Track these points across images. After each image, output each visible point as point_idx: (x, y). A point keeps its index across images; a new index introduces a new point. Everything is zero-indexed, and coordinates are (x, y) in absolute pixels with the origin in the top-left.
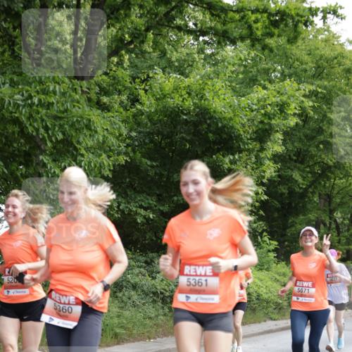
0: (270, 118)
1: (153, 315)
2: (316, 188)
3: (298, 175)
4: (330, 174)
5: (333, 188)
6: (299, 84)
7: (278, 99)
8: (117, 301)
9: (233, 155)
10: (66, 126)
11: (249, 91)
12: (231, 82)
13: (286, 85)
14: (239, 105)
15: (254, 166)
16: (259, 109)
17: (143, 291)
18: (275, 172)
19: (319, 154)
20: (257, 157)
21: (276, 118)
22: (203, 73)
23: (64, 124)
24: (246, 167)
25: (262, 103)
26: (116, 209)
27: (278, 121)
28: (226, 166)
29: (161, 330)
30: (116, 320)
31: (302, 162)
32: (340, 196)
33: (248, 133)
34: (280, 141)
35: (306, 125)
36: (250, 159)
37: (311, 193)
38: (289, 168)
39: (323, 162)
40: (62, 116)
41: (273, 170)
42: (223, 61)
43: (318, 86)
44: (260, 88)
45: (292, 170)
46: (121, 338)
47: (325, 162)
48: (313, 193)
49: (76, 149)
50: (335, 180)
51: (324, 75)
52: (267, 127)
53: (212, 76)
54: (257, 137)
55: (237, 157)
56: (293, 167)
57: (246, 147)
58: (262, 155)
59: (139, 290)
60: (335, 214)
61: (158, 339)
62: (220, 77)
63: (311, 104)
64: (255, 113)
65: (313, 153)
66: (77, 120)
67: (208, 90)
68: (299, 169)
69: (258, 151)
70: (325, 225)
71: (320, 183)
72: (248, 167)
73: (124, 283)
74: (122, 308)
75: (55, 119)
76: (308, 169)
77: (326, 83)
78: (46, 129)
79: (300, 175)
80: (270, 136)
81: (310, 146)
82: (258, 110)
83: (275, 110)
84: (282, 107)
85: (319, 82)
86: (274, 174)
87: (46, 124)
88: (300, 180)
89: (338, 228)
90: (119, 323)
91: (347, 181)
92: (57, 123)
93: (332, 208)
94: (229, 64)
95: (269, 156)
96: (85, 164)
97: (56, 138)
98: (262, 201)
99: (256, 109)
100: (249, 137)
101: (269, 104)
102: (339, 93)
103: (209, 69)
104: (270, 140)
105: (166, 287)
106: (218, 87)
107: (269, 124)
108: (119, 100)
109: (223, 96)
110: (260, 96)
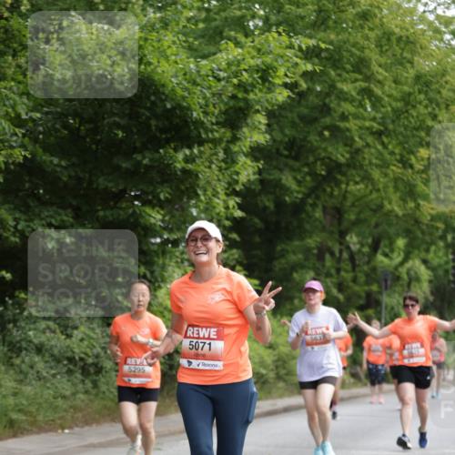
0: (246, 91)
1: (68, 393)
2: (318, 197)
3: (290, 178)
4: (339, 177)
5: (345, 197)
6: (291, 37)
7: (259, 62)
8: (12, 372)
9: (190, 147)
11: (212, 49)
12: (184, 34)
13: (271, 39)
14: (198, 72)
15: (223, 165)
16: (229, 77)
17: (52, 355)
18: (254, 174)
19: (323, 146)
20: (226, 151)
21: (257, 91)
22: (144, 22)
24: (210, 167)
25: (234, 68)
26: (12, 229)
27: (259, 95)
28: (179, 166)
29: (80, 415)
30: (11, 401)
31: (296, 158)
32: (356, 210)
33: (213, 115)
34: (263, 128)
35: (303, 102)
36: (216, 154)
37: (311, 205)
38: (276, 168)
39: (329, 158)
41: (251, 171)
43: (320, 40)
44: (231, 45)
45: (281, 170)
46: (19, 428)
47: (334, 158)
48: (314, 205)
50: (347, 184)
51: (331, 23)
52: (242, 104)
53: (158, 26)
54: (226, 120)
55: (195, 151)
56: (282, 165)
57: (210, 135)
58: (235, 149)
59: (47, 355)
60: (348, 238)
61: (77, 429)
62: (169, 27)
63: (309, 67)
64: (223, 83)
65: (315, 144)
67: (150, 48)
68: (292, 169)
69: (228, 142)
70: (332, 254)
71: (324, 190)
72: (214, 166)
73: (24, 344)
74: (21, 382)
76: (306, 169)
77: (333, 37)
79: (295, 178)
80: (245, 119)
81: (309, 132)
82: (228, 80)
83: (254, 79)
84: (265, 74)
85: (321, 35)
86: (253, 178)
88: (294, 186)
89: (352, 258)
90: (16, 405)
91: (367, 187)
93: (343, 228)
94: (184, 7)
95: (245, 150)
98: (235, 218)
99: (224, 78)
100: (214, 120)
101: (245, 70)
102: (353, 50)
103: (152, 15)
104: (247, 125)
105: (88, 351)
106: (166, 44)
107: (246, 100)
108: (14, 64)
109: (173, 58)
110: (230, 57)
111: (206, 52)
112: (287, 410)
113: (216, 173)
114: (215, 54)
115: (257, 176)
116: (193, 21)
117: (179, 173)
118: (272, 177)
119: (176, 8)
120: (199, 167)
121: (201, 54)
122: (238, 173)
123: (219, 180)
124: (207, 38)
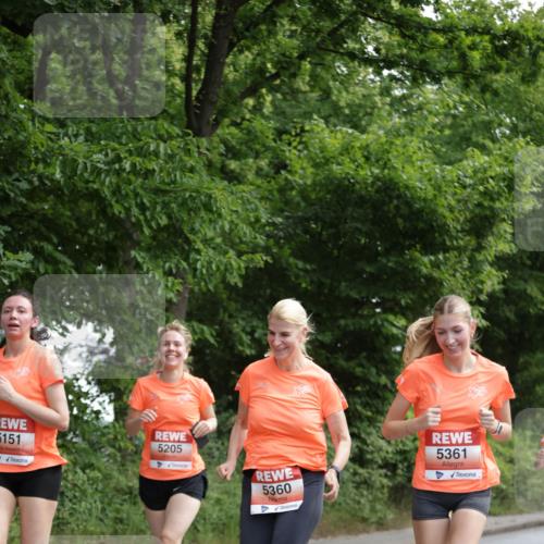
0: (492, 199)
3: (535, 289)
6: (538, 146)
7: (505, 170)
9: (435, 254)
10: (173, 205)
11: (459, 156)
12: (430, 141)
13: (518, 147)
14: (444, 177)
15: (468, 273)
16: (475, 184)
18: (499, 283)
20: (472, 259)
21: (503, 199)
22: (389, 127)
23: (170, 202)
24: (454, 276)
25: (480, 175)
27: (505, 203)
33: (458, 221)
34: (509, 237)
36: (461, 262)
38: (520, 278)
40: (168, 188)
41: (495, 280)
42: (420, 108)
44: (477, 152)
45: (526, 281)
49: (188, 241)
52: (488, 213)
53: (403, 131)
54: (471, 229)
55: (441, 257)
56: (526, 277)
57: (455, 243)
58: (480, 257)
62: (415, 133)
64: (469, 190)
66: (191, 196)
67: (395, 153)
68: (536, 280)
69: (473, 250)
72: (458, 275)
75: (155, 194)
78: (143, 208)
80: (491, 228)
82: (473, 187)
83: (500, 187)
84: (511, 182)
86: (497, 287)
87: (142, 200)
88: (539, 296)
92: (159, 200)
94: (430, 113)
95: (490, 259)
96: (203, 266)
97: (158, 224)
99: (470, 185)
100: (459, 228)
101: (492, 178)
103: (397, 120)
104: (493, 234)
106: (411, 150)
107: (491, 209)
108: (254, 166)
109: (419, 163)
110: (477, 164)
111: (452, 159)
112: (525, 527)
113: (461, 281)
114: (461, 160)
115: (502, 286)
116: (439, 128)
117: (422, 280)
118: (516, 288)
119: (422, 114)
120: (444, 275)
121: (447, 161)
122: (482, 282)
123: (463, 289)
124: (453, 144)
